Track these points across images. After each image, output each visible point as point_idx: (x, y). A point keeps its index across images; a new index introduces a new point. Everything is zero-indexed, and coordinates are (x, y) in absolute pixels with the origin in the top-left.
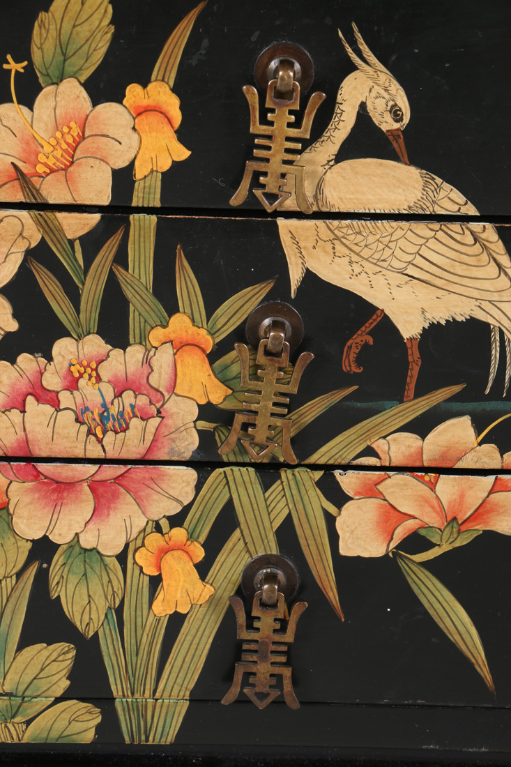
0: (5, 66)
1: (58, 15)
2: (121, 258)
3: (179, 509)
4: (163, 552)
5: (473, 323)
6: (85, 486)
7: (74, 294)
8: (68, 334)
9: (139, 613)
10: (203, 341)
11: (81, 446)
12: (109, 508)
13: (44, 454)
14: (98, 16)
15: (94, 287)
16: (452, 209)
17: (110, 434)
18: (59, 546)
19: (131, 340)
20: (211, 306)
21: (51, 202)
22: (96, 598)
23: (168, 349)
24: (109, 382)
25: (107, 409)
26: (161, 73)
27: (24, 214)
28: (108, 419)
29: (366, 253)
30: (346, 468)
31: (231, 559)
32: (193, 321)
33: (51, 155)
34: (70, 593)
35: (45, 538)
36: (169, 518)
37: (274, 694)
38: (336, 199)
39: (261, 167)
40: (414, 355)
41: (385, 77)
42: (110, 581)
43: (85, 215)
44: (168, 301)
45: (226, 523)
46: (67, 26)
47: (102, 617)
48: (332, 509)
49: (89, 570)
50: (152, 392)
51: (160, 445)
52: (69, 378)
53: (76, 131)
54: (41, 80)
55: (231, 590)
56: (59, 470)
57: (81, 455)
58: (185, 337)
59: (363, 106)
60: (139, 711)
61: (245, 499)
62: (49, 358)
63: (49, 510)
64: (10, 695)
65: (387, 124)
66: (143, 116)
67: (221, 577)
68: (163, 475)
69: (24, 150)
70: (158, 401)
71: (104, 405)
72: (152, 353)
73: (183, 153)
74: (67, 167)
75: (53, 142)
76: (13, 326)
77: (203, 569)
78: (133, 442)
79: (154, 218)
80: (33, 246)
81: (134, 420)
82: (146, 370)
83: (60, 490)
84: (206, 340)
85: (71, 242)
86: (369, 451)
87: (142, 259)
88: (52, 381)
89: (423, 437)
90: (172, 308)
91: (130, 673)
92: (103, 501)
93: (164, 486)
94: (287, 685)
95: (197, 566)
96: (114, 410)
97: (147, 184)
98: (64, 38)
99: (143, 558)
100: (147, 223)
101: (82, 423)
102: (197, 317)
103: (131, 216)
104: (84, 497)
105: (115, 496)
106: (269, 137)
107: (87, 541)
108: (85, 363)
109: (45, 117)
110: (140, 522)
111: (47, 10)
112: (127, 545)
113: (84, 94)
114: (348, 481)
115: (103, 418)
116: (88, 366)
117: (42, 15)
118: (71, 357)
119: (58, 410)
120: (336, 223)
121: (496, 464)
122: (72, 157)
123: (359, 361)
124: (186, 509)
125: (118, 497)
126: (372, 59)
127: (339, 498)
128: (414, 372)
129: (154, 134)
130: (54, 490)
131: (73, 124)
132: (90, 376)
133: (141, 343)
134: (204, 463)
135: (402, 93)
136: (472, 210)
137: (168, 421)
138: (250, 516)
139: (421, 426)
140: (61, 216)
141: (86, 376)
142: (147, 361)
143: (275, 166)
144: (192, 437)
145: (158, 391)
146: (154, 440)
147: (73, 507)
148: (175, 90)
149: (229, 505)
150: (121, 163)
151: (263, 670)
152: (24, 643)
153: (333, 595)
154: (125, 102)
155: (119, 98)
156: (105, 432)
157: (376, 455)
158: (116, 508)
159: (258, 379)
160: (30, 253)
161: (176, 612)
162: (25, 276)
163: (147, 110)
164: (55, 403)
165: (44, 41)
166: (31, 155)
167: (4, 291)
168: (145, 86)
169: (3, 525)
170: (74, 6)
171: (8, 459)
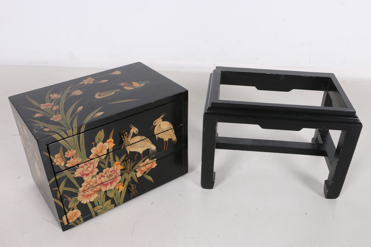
0: (93, 144)
2: (109, 158)
4: (119, 186)
6: (109, 183)
7: (104, 164)
8: (104, 169)
9: (117, 193)
10: (119, 163)
11: (108, 179)
13: (104, 182)
15: (107, 163)
16: (144, 138)
18: (107, 191)
19: (112, 166)
20: (120, 159)
21: (100, 156)
23: (116, 165)
24: (110, 172)
26: (111, 137)
27: (97, 158)
29: (135, 147)
33: (99, 151)
34: (109, 195)
38: (131, 142)
39: (124, 143)
40: (142, 155)
41: (135, 128)
42: (114, 191)
43: (104, 156)
44: (115, 160)
45: (125, 179)
46: (99, 137)
47: (113, 195)
49: (111, 191)
50: (115, 171)
51: (116, 175)
52: (105, 173)
53: (102, 147)
54: (97, 144)
55: (127, 186)
56: (106, 183)
58: (117, 163)
59: (133, 132)
60: (119, 202)
62: (103, 172)
63: (106, 188)
64: (105, 207)
65: (136, 133)
67: (125, 185)
73: (114, 145)
75: (99, 149)
76: (98, 171)
77: (123, 186)
78: (114, 176)
79: (112, 153)
81: (113, 174)
83: (106, 185)
85: (103, 159)
86: (139, 166)
87: (111, 157)
88: (103, 174)
90: (115, 161)
91: (117, 199)
92: (111, 184)
93: (118, 179)
94: (137, 192)
96: (111, 174)
97: (111, 149)
99: (117, 188)
101: (107, 177)
102: (118, 161)
103: (109, 154)
104: (109, 185)
105: (113, 183)
106: (125, 140)
107: (110, 189)
109: (98, 147)
110: (116, 184)
112: (115, 187)
113: (102, 143)
114: (137, 170)
116: (107, 171)
117: (96, 137)
118: (105, 171)
120: (132, 145)
121: (152, 162)
122: (102, 150)
123: (136, 158)
124: (120, 181)
126: (133, 127)
127: (136, 172)
128: (142, 156)
129: (111, 144)
135: (137, 129)
136: (146, 138)
137: (117, 173)
138: (127, 178)
139: (144, 162)
140: (102, 157)
142: (114, 168)
143: (126, 143)
144: (120, 173)
149: (125, 178)
150: (107, 149)
151: (134, 192)
152: (105, 202)
153: (138, 182)
154: (107, 142)
156: (110, 177)
160: (99, 162)
161: (121, 191)
162: (99, 165)
163: (109, 142)
164: (104, 176)
165: (97, 139)
166: (97, 152)
167: (96, 168)
168: (109, 139)
169: (101, 191)
170: (100, 134)
171: (100, 184)
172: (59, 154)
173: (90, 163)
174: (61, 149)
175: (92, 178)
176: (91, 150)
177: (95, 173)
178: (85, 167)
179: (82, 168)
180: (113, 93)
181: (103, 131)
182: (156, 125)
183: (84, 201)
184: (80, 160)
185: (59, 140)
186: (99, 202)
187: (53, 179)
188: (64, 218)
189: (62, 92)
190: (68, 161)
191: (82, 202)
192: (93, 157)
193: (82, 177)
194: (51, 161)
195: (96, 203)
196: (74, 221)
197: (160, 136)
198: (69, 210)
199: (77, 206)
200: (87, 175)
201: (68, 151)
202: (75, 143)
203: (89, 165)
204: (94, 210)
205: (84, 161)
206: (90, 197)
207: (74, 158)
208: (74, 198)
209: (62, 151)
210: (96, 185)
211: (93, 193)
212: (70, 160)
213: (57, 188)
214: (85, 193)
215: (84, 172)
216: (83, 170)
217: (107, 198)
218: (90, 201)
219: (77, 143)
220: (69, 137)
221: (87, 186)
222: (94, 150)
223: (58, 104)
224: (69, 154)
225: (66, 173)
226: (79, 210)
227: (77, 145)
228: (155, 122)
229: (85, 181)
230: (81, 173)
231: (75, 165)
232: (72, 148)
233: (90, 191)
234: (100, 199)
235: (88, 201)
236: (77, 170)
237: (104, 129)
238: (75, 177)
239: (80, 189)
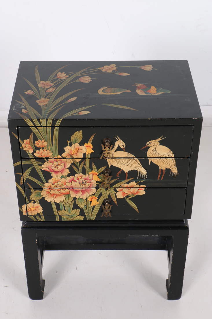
0: (67, 142)
2: (85, 164)
4: (92, 199)
5: (135, 170)
6: (80, 191)
7: (78, 169)
8: (77, 173)
9: (89, 206)
10: (96, 173)
12: (84, 194)
13: (74, 187)
14: (80, 135)
15: (81, 168)
16: (132, 157)
18: (77, 198)
19: (86, 174)
20: (98, 169)
21: (74, 158)
22: (83, 204)
23: (92, 175)
24: (83, 179)
26: (89, 142)
27: (70, 159)
29: (120, 162)
30: (117, 188)
31: (102, 199)
33: (74, 152)
34: (79, 204)
35: (75, 197)
36: (92, 194)
37: (108, 216)
38: (115, 156)
39: (104, 154)
40: (127, 175)
41: (122, 141)
42: (84, 202)
43: (79, 159)
44: (91, 169)
45: (101, 195)
46: (76, 137)
47: (84, 206)
48: (116, 193)
49: (81, 201)
50: (89, 180)
52: (78, 178)
53: (78, 149)
54: (72, 143)
55: (102, 203)
56: (77, 189)
57: (80, 187)
58: (94, 173)
59: (119, 145)
60: (90, 217)
61: (103, 192)
62: (75, 176)
63: (75, 194)
64: (71, 215)
65: (122, 147)
67: (100, 201)
68: (91, 189)
69: (70, 152)
73: (93, 151)
74: (76, 154)
76: (70, 173)
77: (98, 200)
78: (87, 185)
79: (89, 159)
81: (87, 183)
82: (89, 177)
83: (77, 192)
85: (77, 162)
86: (121, 186)
87: (88, 164)
88: (75, 179)
89: (128, 184)
90: (92, 170)
91: (88, 213)
93: (92, 191)
94: (110, 215)
96: (84, 182)
97: (88, 155)
98: (76, 138)
99: (89, 199)
101: (80, 184)
102: (96, 171)
103: (86, 159)
105: (85, 192)
106: (105, 151)
107: (81, 197)
108: (80, 177)
109: (73, 148)
110: (88, 195)
111: (73, 135)
112: (87, 198)
113: (79, 145)
114: (118, 189)
115: (83, 183)
117: (72, 136)
118: (78, 176)
120: (115, 159)
121: (139, 187)
122: (77, 152)
123: (119, 175)
124: (95, 193)
126: (120, 139)
127: (117, 192)
128: (127, 176)
129: (89, 149)
133: (88, 174)
134: (97, 188)
135: (124, 143)
136: (135, 157)
137: (92, 183)
138: (104, 194)
139: (128, 183)
140: (76, 159)
142: (89, 176)
143: (106, 154)
144: (95, 185)
146: (90, 185)
147: (79, 194)
148: (92, 144)
149: (101, 193)
150: (84, 153)
151: (106, 213)
152: (73, 209)
153: (116, 203)
154: (84, 145)
156: (83, 185)
157: (122, 186)
159: (105, 179)
160: (71, 164)
161: (94, 205)
162: (71, 166)
163: (88, 146)
164: (76, 181)
165: (73, 139)
167: (68, 168)
168: (87, 143)
169: (69, 196)
170: (77, 134)
171: (70, 188)
172: (28, 140)
173: (61, 161)
174: (31, 136)
175: (61, 177)
176: (65, 148)
177: (65, 174)
178: (55, 163)
179: (51, 163)
180: (119, 93)
181: (81, 132)
182: (150, 147)
183: (49, 199)
184: (50, 154)
185: (31, 126)
186: (66, 207)
187: (19, 163)
188: (24, 207)
189: (72, 73)
190: (37, 151)
191: (46, 199)
192: (66, 156)
193: (51, 172)
194: (20, 145)
195: (61, 206)
196: (33, 214)
197: (156, 161)
198: (30, 201)
199: (39, 200)
200: (56, 172)
201: (39, 140)
202: (48, 135)
203: (59, 162)
204: (58, 213)
205: (55, 157)
206: (56, 197)
207: (45, 149)
208: (37, 191)
209: (32, 138)
210: (65, 186)
211: (59, 194)
212: (39, 150)
213: (21, 174)
214: (51, 190)
215: (53, 168)
216: (53, 166)
217: (76, 207)
218: (55, 201)
219: (49, 136)
220: (41, 126)
221: (54, 184)
222: (67, 149)
223: (57, 86)
224: (39, 143)
225: (34, 162)
226: (41, 206)
227: (49, 138)
228: (150, 143)
229: (52, 178)
230: (49, 168)
231: (44, 157)
232: (43, 139)
233: (56, 190)
234: (67, 204)
235: (53, 201)
236: (45, 163)
237: (82, 131)
238: (42, 169)
239: (46, 184)
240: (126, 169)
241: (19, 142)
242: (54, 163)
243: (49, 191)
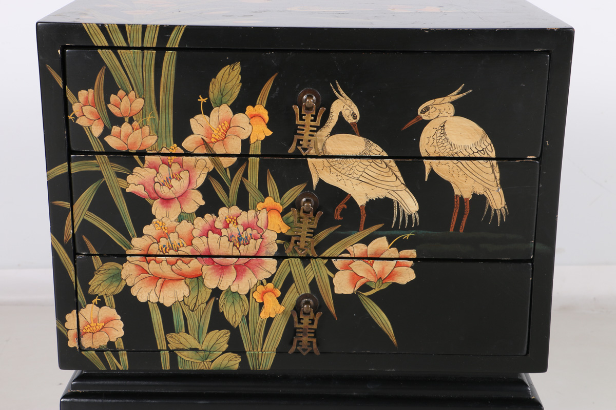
0: (199, 100)
1: (220, 80)
2: (245, 175)
3: (270, 275)
4: (264, 293)
5: (386, 199)
6: (233, 267)
7: (227, 190)
8: (225, 206)
9: (255, 317)
10: (278, 208)
11: (231, 251)
12: (242, 276)
13: (216, 254)
14: (235, 79)
15: (235, 187)
16: (377, 154)
17: (242, 246)
18: (223, 291)
19: (250, 208)
20: (281, 194)
21: (217, 153)
22: (238, 312)
23: (265, 211)
24: (241, 225)
25: (241, 236)
26: (260, 101)
27: (206, 158)
28: (241, 239)
29: (343, 172)
30: (337, 258)
31: (291, 295)
32: (274, 200)
33: (217, 135)
34: (227, 310)
35: (217, 288)
36: (266, 279)
37: (310, 349)
38: (331, 150)
39: (300, 137)
40: (363, 212)
41: (349, 101)
42: (243, 305)
43: (231, 158)
44: (264, 192)
45: (289, 281)
46: (223, 84)
47: (240, 319)
48: (331, 275)
49: (235, 300)
50: (258, 228)
51: (262, 250)
52: (226, 223)
53: (227, 125)
54: (213, 105)
55: (292, 308)
56: (222, 260)
57: (231, 255)
58: (271, 206)
59: (341, 113)
60: (256, 357)
61: (296, 271)
62: (217, 216)
63: (218, 277)
64: (204, 350)
65: (350, 120)
66: (253, 118)
67: (287, 303)
68: (263, 262)
69: (207, 133)
70: (261, 232)
71: (239, 234)
72: (258, 213)
73: (269, 133)
74: (224, 139)
75: (218, 129)
76: (203, 203)
77: (280, 299)
78: (251, 249)
79: (258, 159)
80: (210, 171)
81: (252, 240)
82: (256, 220)
83: (223, 268)
84: (280, 207)
85: (225, 169)
86: (346, 251)
87: (254, 175)
88: (218, 225)
89: (367, 245)
90: (266, 195)
91: (252, 342)
92: (240, 273)
93: (264, 266)
94: (315, 346)
95: (278, 298)
96: (243, 236)
97: (255, 145)
98: (222, 88)
99: (257, 296)
100: (255, 161)
101: (231, 241)
102: (276, 198)
103: (249, 158)
104: (232, 271)
105: (245, 271)
106: (304, 126)
107: (234, 289)
108: (232, 217)
109: (215, 120)
110: (255, 281)
111: (215, 78)
112: (250, 291)
113: (230, 110)
114: (337, 263)
115: (239, 240)
116: (233, 218)
117: (213, 80)
118: (226, 215)
119: (221, 236)
120: (331, 160)
121: (397, 256)
122: (226, 135)
123: (341, 215)
124: (273, 276)
125: (246, 271)
126: (344, 95)
127: (334, 270)
128: (363, 219)
129: (258, 125)
130: (220, 269)
131: (225, 122)
132: (234, 222)
133: (254, 209)
134: (280, 257)
135: (356, 108)
136: (385, 154)
137: (265, 240)
138: (299, 278)
139: (367, 241)
140: (221, 158)
141: (232, 222)
142: (256, 216)
143: (306, 137)
144: (275, 246)
145: (261, 228)
146: (260, 248)
147: (228, 275)
148: (266, 108)
149: (290, 274)
150: (245, 137)
151: (305, 339)
152: (209, 330)
153: (332, 309)
154: (246, 113)
155: (244, 111)
156: (240, 245)
157: (349, 253)
158: (245, 276)
159: (301, 222)
160: (209, 174)
161: (270, 317)
162: (207, 183)
163: (255, 116)
164: (220, 234)
165: (214, 90)
166: (209, 135)
167: (199, 189)
168: (254, 106)
169: (200, 283)
170: (226, 76)
171: (202, 256)
172: (91, 91)
173: (181, 164)
174: (100, 78)
175: (180, 219)
176: (192, 121)
177: (191, 208)
178: (164, 169)
179: (153, 171)
181: (238, 67)
182: (428, 121)
183: (143, 293)
184: (150, 141)
185: (100, 45)
186: (190, 322)
187: (61, 169)
188: (71, 318)
190: (115, 129)
191: (134, 292)
192: (195, 146)
193: (150, 201)
194: (67, 107)
195: (178, 319)
196: (96, 346)
197: (444, 170)
198: (89, 299)
199: (114, 296)
200: (166, 201)
201: (121, 92)
202: (146, 75)
203: (176, 167)
204: (168, 343)
205: (164, 151)
206: (162, 285)
207: (135, 123)
208: (111, 265)
209: (102, 86)
210: (187, 250)
211: (173, 275)
212: (120, 125)
213: (67, 205)
214: (148, 263)
215: (157, 187)
216: (156, 180)
217: (218, 321)
218: (161, 301)
219: (150, 78)
220: (128, 48)
221: (158, 242)
222: (198, 123)
224: (123, 104)
225: (103, 165)
226: (119, 317)
227: (150, 86)
228: (427, 109)
229: (154, 221)
230: (146, 185)
231: (133, 150)
232: (133, 89)
233: (164, 263)
234: (193, 311)
235: (154, 299)
236: (136, 170)
237: (241, 65)
238: (128, 190)
239: (136, 241)
240: (361, 195)
241: (66, 99)
242: (160, 171)
243: (145, 265)
